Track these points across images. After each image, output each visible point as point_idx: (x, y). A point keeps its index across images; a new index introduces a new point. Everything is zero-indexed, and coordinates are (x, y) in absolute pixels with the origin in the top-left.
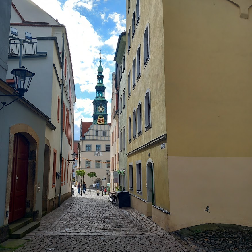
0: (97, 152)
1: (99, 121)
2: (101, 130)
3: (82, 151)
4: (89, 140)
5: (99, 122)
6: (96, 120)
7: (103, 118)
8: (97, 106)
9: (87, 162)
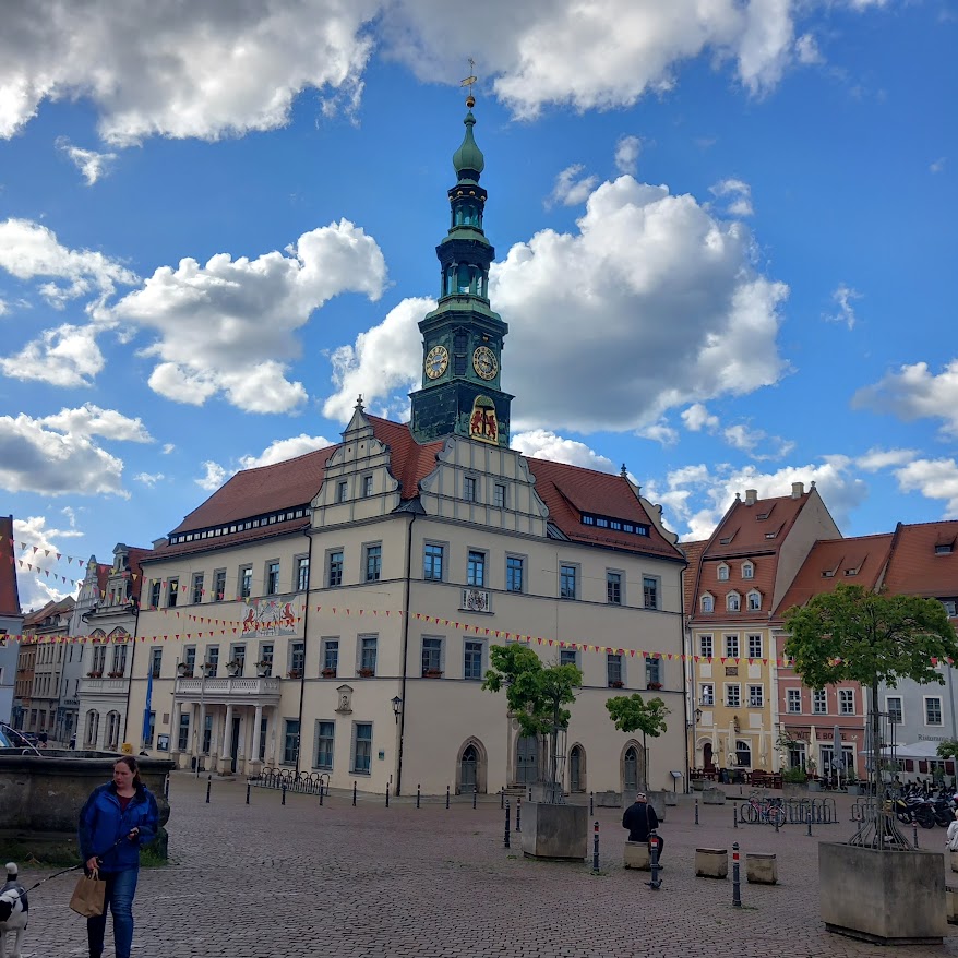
0: (468, 592)
1: (475, 426)
2: (486, 474)
3: (408, 580)
4: (439, 519)
5: (475, 430)
6: (464, 415)
7: (493, 413)
8: (471, 344)
9: (426, 642)
